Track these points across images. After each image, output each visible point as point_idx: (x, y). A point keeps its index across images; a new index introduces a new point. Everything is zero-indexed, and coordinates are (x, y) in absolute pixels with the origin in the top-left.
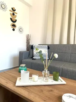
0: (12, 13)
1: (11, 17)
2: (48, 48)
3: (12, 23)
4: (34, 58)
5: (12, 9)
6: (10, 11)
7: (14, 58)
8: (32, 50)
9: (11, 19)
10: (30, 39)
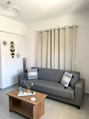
0: (11, 45)
1: (11, 49)
2: (38, 71)
3: (11, 52)
4: (28, 79)
5: (11, 42)
6: (10, 44)
7: (14, 78)
8: (26, 73)
9: (11, 50)
10: (26, 61)
